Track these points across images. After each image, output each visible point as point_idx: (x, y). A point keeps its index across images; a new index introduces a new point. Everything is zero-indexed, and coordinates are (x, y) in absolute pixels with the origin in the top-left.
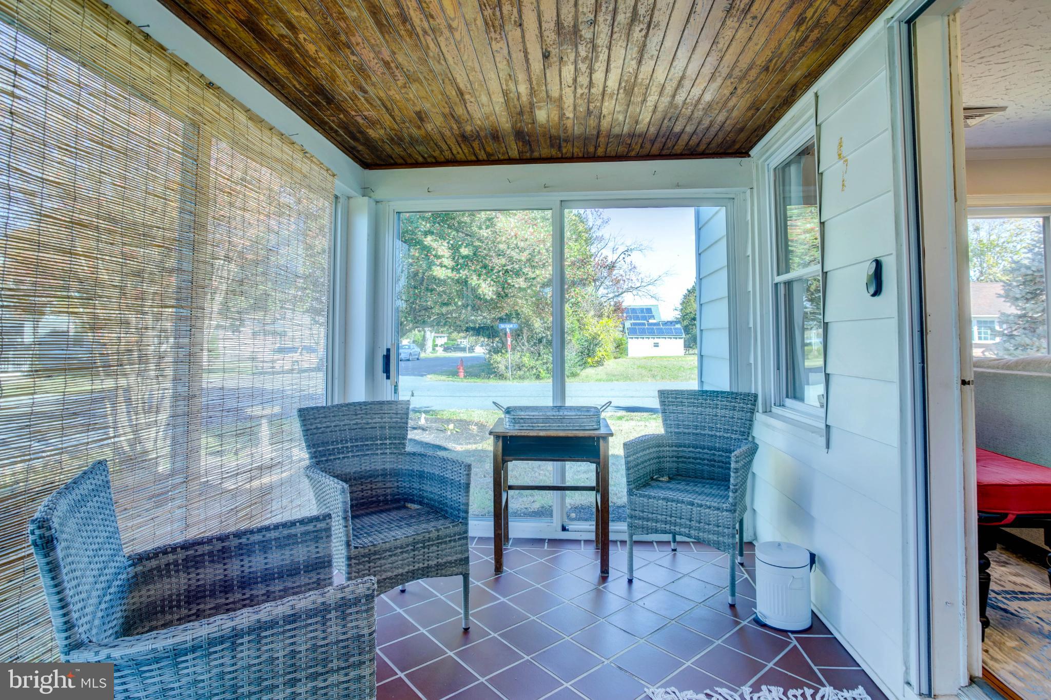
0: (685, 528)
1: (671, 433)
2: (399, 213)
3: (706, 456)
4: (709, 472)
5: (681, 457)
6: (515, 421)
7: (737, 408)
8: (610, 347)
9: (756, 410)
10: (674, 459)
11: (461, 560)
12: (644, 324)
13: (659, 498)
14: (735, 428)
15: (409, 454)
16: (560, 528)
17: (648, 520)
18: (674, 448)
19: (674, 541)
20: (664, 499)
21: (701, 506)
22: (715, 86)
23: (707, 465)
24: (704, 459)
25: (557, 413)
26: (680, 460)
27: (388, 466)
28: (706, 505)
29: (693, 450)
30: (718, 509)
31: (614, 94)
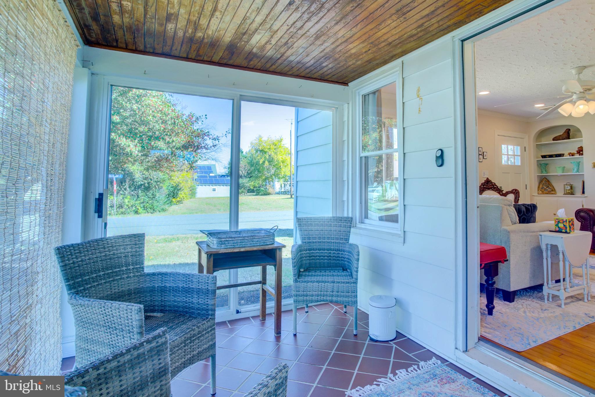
0: (330, 297)
1: (305, 242)
2: (112, 85)
3: (326, 254)
4: (328, 263)
5: (312, 256)
6: (221, 243)
7: (342, 226)
8: (187, 191)
9: (352, 226)
10: (308, 258)
11: (212, 345)
12: (206, 177)
13: (314, 282)
14: (341, 237)
15: (148, 275)
16: (235, 312)
17: (307, 296)
18: (308, 252)
19: (307, 307)
20: (317, 282)
21: (339, 282)
22: (362, 46)
23: (327, 259)
24: (325, 256)
25: (239, 235)
26: (311, 258)
27: (132, 287)
28: (342, 282)
29: (319, 251)
30: (349, 283)
31: (309, 36)
